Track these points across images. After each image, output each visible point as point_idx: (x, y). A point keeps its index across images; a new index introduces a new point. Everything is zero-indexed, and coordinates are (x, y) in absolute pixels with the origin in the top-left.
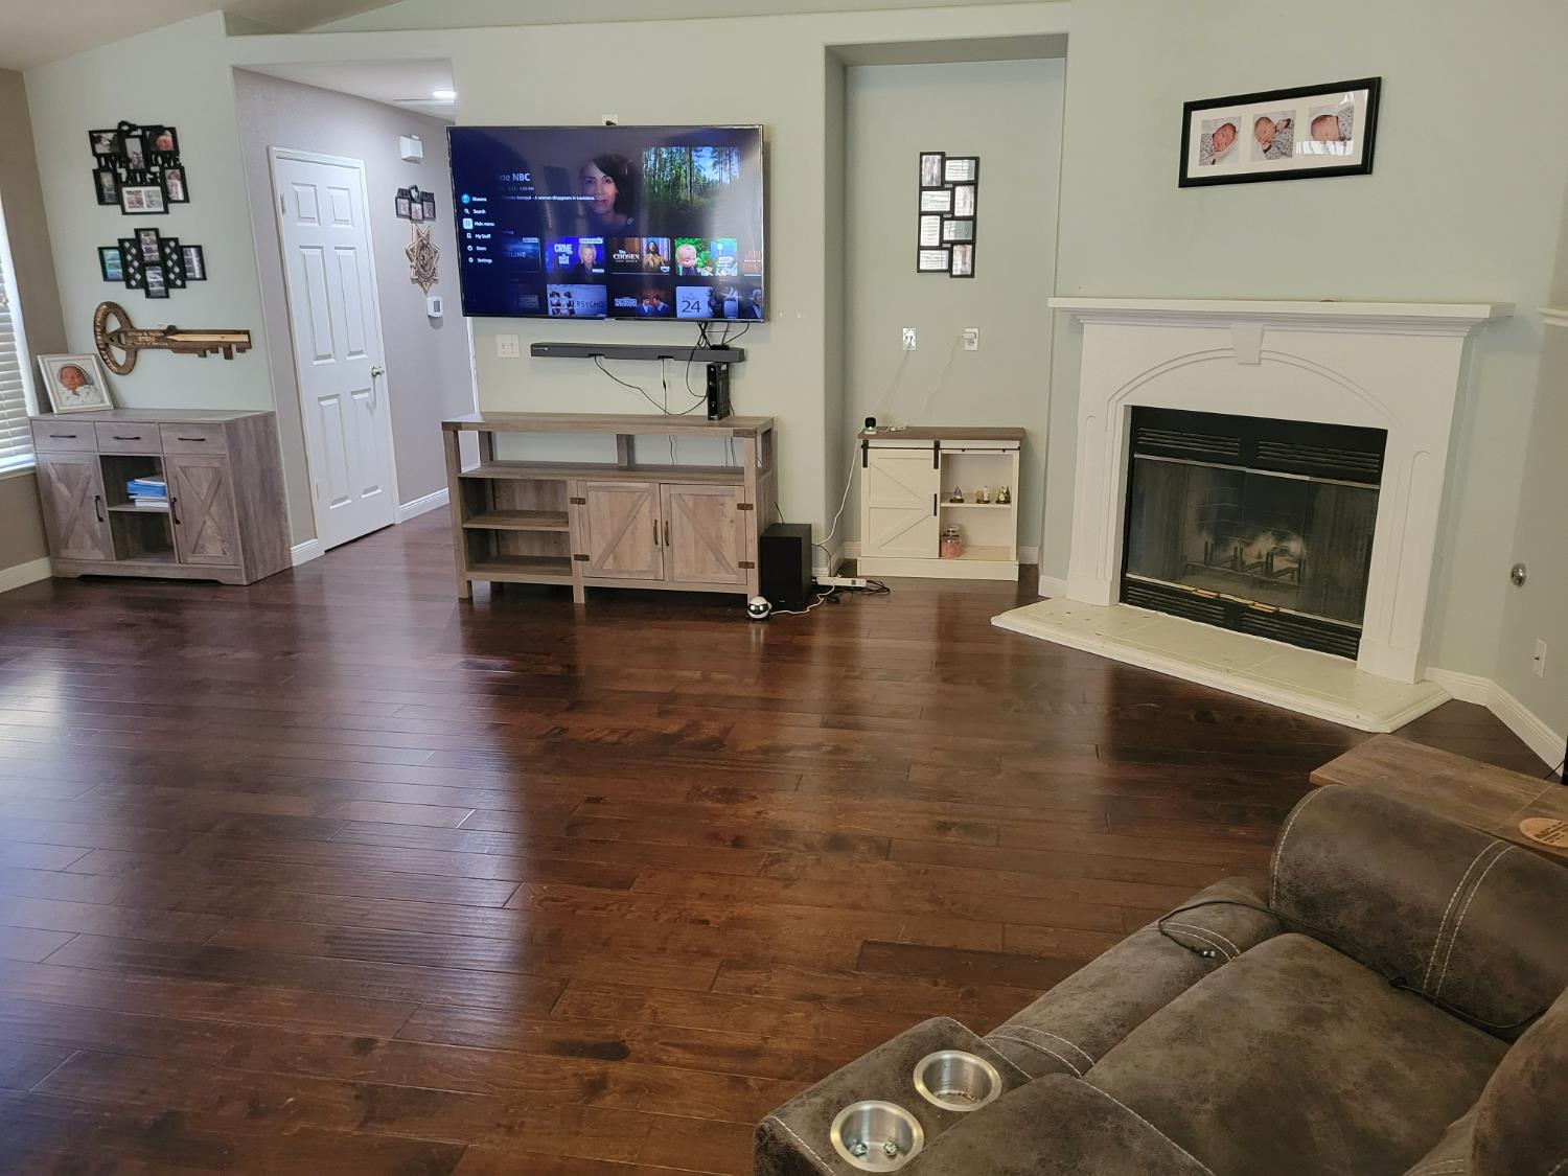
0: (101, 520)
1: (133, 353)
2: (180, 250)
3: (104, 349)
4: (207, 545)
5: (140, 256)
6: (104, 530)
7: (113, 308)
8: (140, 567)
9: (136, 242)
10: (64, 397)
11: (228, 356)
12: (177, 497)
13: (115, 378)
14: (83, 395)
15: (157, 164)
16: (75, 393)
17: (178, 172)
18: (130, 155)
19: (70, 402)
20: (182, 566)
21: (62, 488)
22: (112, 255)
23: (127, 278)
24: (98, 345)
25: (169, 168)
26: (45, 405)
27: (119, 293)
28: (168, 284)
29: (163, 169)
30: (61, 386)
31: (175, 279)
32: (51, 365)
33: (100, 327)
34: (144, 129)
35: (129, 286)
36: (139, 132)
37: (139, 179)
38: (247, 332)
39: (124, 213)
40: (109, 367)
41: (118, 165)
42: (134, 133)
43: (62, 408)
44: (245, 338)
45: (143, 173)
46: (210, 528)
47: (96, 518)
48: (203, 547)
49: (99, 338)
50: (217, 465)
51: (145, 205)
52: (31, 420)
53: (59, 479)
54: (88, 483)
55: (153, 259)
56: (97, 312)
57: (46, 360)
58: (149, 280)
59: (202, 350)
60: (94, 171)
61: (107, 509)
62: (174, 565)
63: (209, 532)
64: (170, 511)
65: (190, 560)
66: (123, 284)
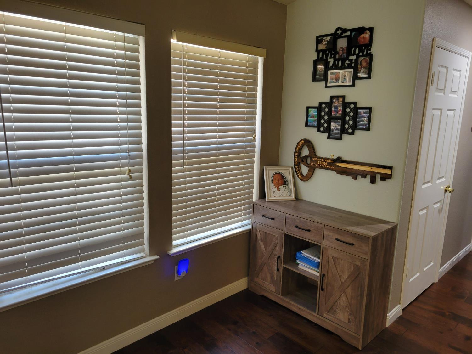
0: (278, 270)
1: (312, 171)
2: (356, 110)
3: (297, 165)
4: (339, 311)
5: (329, 113)
6: (278, 276)
7: (307, 143)
8: (294, 305)
9: (329, 104)
10: (272, 192)
11: (373, 181)
12: (326, 274)
13: (299, 182)
14: (282, 191)
15: (354, 54)
16: (278, 190)
17: (368, 58)
18: (338, 50)
19: (274, 195)
20: (318, 316)
21: (262, 245)
22: (313, 112)
23: (319, 126)
24: (294, 162)
25: (363, 56)
26: (262, 195)
27: (313, 135)
28: (344, 131)
29: (358, 56)
30: (272, 184)
31: (348, 129)
32: (270, 172)
33: (298, 152)
34: (352, 30)
35: (319, 131)
36: (348, 33)
37: (340, 65)
38: (390, 168)
39: (326, 86)
40: (298, 176)
41: (329, 57)
42: (344, 35)
43: (270, 198)
44: (388, 172)
45: (343, 61)
46: (343, 301)
47: (276, 268)
48: (335, 311)
49: (296, 159)
50: (358, 263)
51: (340, 81)
52: (254, 204)
53: (261, 239)
54: (276, 246)
55: (337, 115)
56: (298, 144)
57: (267, 169)
58: (332, 128)
59: (355, 175)
60: (314, 61)
61: (283, 265)
62: (314, 314)
63: (342, 304)
64: (319, 280)
65: (325, 315)
66: (316, 129)
